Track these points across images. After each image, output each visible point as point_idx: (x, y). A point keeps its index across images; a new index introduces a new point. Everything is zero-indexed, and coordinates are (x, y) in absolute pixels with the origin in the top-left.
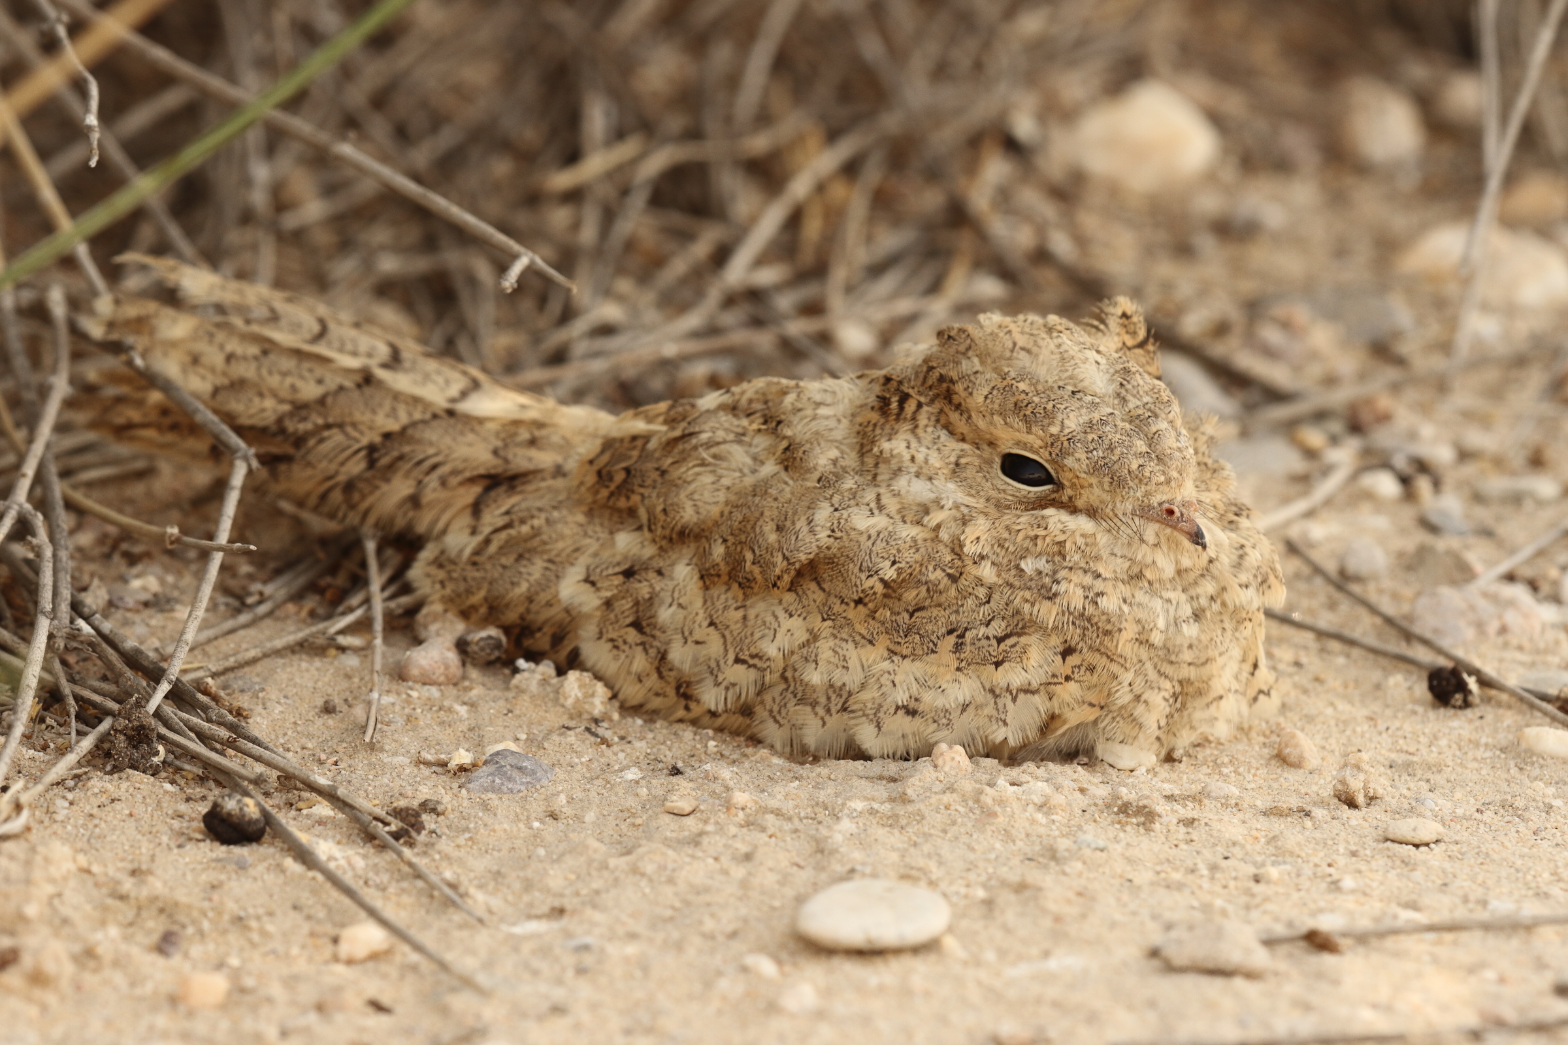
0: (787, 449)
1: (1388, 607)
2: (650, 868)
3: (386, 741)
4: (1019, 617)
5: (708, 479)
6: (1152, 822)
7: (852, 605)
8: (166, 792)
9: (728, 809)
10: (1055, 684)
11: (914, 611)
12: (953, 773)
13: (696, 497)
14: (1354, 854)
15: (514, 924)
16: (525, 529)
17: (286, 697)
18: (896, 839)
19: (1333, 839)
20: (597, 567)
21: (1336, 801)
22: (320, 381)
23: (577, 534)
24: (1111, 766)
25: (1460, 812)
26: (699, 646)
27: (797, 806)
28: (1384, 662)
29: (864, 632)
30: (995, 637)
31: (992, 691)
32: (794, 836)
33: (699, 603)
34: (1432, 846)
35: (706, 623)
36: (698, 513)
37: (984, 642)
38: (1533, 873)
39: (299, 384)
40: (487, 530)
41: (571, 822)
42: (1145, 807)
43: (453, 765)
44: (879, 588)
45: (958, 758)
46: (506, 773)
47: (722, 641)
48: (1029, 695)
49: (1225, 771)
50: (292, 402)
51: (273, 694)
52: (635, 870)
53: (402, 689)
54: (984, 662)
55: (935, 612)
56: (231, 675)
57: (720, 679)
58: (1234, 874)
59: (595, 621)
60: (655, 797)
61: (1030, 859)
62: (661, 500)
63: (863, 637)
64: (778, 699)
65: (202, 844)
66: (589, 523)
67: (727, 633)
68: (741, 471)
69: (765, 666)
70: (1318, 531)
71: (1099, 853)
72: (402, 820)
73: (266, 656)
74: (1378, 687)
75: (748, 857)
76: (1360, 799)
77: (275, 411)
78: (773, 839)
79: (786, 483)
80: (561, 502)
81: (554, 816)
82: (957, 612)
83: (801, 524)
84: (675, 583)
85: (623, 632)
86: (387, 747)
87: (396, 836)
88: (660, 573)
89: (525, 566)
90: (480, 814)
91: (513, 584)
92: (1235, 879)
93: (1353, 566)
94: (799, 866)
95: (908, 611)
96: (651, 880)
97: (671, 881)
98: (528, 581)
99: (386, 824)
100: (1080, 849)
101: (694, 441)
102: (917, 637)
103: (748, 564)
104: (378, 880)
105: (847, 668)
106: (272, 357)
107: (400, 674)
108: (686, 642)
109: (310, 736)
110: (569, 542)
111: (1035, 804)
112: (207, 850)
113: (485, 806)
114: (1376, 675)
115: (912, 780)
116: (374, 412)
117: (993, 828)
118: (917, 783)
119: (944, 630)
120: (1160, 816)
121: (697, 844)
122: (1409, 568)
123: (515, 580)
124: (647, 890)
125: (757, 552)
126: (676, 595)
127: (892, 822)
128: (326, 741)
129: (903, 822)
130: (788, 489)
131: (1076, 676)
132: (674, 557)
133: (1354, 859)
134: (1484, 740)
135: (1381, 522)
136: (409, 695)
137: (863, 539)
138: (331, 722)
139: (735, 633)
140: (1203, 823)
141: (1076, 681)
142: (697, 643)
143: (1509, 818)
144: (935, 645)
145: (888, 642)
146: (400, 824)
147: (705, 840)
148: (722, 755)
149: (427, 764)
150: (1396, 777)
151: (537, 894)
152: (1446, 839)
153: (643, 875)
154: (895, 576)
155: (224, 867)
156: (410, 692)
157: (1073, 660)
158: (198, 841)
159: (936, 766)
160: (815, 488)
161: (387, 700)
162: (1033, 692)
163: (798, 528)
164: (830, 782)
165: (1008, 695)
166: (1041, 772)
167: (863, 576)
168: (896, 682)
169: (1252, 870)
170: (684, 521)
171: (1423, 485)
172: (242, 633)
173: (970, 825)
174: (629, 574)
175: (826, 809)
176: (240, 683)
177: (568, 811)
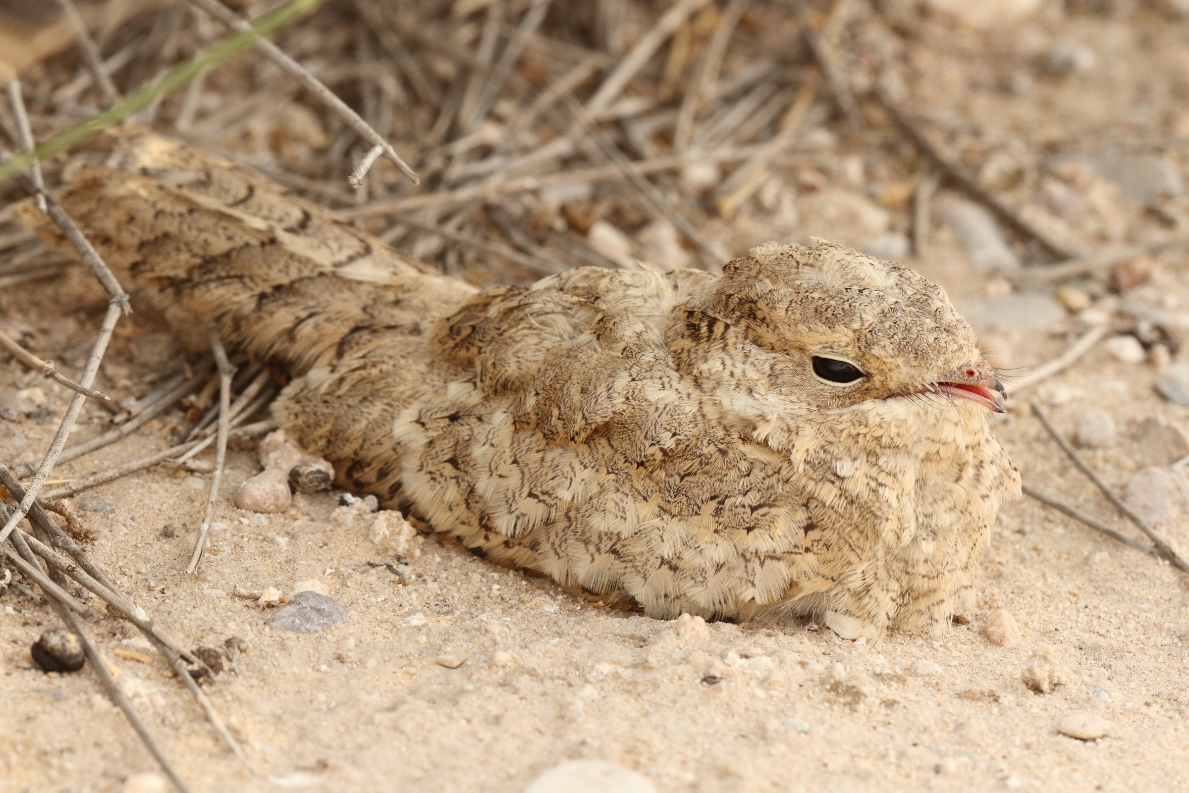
0: (601, 320)
1: (1108, 479)
2: (408, 726)
3: (210, 571)
4: (773, 492)
5: (533, 340)
6: (857, 702)
7: (635, 465)
8: (7, 615)
9: (490, 667)
10: (796, 553)
11: (685, 475)
12: (693, 641)
13: (520, 354)
14: (1028, 746)
15: (282, 776)
16: (374, 372)
17: (133, 519)
18: (629, 707)
19: (1012, 730)
20: (428, 411)
21: (1024, 686)
22: (230, 238)
23: (418, 380)
24: (837, 634)
25: (1129, 705)
26: (502, 479)
27: (553, 665)
28: (1096, 535)
29: (641, 489)
30: (750, 506)
31: (743, 556)
32: (542, 699)
33: (507, 443)
34: (1099, 740)
35: (510, 461)
36: (520, 369)
37: (740, 510)
38: (1179, 778)
39: (212, 239)
40: (343, 370)
41: (355, 666)
42: (853, 687)
43: (262, 601)
44: (659, 456)
45: (698, 628)
46: (305, 614)
47: (521, 476)
48: (775, 562)
49: (936, 644)
50: (203, 257)
51: (122, 516)
52: (396, 728)
53: (235, 516)
54: (737, 527)
55: (702, 478)
56: (90, 493)
57: (513, 508)
58: (918, 763)
59: (418, 455)
60: (432, 645)
61: (743, 736)
62: (493, 355)
63: (639, 493)
64: (560, 534)
65: (27, 673)
66: (429, 372)
67: (526, 470)
68: (561, 336)
69: (553, 503)
70: (1063, 393)
71: (803, 736)
72: (205, 660)
73: (122, 475)
74: (1086, 560)
75: (497, 720)
76: (1045, 686)
77: (187, 262)
78: (524, 701)
79: (595, 350)
80: (409, 353)
81: (340, 659)
82: (721, 480)
83: (602, 390)
84: (491, 426)
85: (441, 466)
86: (209, 578)
87: (196, 675)
88: (480, 419)
89: (367, 407)
90: (277, 654)
91: (354, 420)
92: (919, 768)
93: (1085, 434)
94: (539, 731)
95: (679, 475)
96: (408, 738)
97: (425, 742)
98: (367, 419)
99: (190, 662)
100: (786, 731)
101: (527, 310)
102: (685, 499)
103: (554, 419)
104: (173, 720)
105: (625, 519)
106: (196, 215)
107: (236, 501)
108: (491, 475)
109: (146, 560)
110: (409, 386)
111: (757, 678)
112: (30, 679)
113: (283, 647)
114: (1086, 548)
115: (655, 647)
116: (270, 267)
117: (717, 701)
118: (660, 650)
119: (708, 495)
120: (865, 696)
121: (456, 703)
122: (1134, 437)
123: (357, 418)
124: (403, 749)
125: (562, 409)
126: (490, 436)
127: (631, 689)
128: (159, 565)
129: (641, 689)
130: (596, 356)
131: (815, 549)
132: (494, 406)
133: (1027, 752)
134: (1167, 625)
135: (1120, 386)
136: (241, 522)
137: (651, 410)
138: (167, 547)
139: (533, 472)
140: (901, 706)
141: (815, 554)
142: (501, 476)
143: (1171, 713)
144: (699, 508)
145: (660, 500)
146: (202, 664)
147: (463, 700)
148: (502, 599)
149: (242, 597)
150: (1084, 660)
151: (309, 744)
152: (1112, 735)
153: (402, 732)
154: (673, 446)
155: (42, 698)
156: (242, 519)
157: (814, 534)
158: (25, 669)
159: (678, 634)
160: (618, 357)
161: (219, 526)
162: (779, 559)
163: (598, 393)
164: (587, 642)
165: (757, 560)
166: (770, 643)
167: (647, 443)
168: (664, 537)
169: (934, 760)
170: (507, 374)
171: (1161, 352)
172: (106, 449)
173: (697, 696)
174: (454, 418)
175: (578, 669)
176: (95, 503)
177: (353, 656)
